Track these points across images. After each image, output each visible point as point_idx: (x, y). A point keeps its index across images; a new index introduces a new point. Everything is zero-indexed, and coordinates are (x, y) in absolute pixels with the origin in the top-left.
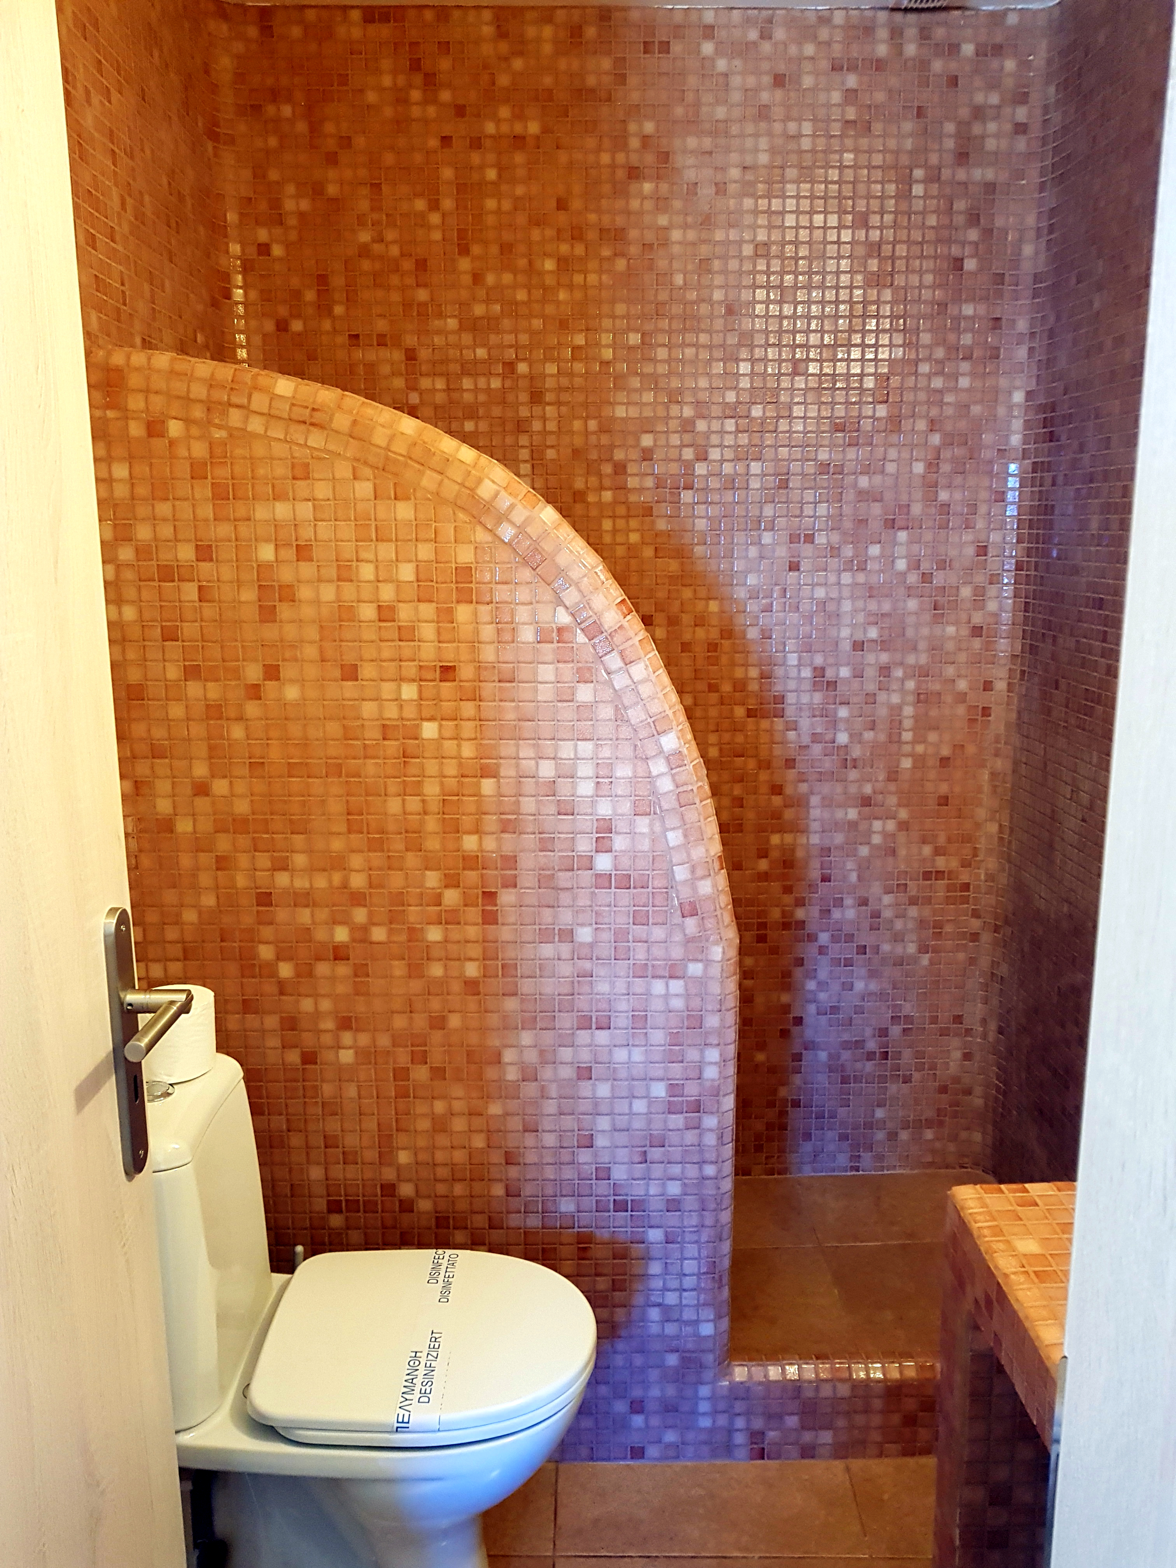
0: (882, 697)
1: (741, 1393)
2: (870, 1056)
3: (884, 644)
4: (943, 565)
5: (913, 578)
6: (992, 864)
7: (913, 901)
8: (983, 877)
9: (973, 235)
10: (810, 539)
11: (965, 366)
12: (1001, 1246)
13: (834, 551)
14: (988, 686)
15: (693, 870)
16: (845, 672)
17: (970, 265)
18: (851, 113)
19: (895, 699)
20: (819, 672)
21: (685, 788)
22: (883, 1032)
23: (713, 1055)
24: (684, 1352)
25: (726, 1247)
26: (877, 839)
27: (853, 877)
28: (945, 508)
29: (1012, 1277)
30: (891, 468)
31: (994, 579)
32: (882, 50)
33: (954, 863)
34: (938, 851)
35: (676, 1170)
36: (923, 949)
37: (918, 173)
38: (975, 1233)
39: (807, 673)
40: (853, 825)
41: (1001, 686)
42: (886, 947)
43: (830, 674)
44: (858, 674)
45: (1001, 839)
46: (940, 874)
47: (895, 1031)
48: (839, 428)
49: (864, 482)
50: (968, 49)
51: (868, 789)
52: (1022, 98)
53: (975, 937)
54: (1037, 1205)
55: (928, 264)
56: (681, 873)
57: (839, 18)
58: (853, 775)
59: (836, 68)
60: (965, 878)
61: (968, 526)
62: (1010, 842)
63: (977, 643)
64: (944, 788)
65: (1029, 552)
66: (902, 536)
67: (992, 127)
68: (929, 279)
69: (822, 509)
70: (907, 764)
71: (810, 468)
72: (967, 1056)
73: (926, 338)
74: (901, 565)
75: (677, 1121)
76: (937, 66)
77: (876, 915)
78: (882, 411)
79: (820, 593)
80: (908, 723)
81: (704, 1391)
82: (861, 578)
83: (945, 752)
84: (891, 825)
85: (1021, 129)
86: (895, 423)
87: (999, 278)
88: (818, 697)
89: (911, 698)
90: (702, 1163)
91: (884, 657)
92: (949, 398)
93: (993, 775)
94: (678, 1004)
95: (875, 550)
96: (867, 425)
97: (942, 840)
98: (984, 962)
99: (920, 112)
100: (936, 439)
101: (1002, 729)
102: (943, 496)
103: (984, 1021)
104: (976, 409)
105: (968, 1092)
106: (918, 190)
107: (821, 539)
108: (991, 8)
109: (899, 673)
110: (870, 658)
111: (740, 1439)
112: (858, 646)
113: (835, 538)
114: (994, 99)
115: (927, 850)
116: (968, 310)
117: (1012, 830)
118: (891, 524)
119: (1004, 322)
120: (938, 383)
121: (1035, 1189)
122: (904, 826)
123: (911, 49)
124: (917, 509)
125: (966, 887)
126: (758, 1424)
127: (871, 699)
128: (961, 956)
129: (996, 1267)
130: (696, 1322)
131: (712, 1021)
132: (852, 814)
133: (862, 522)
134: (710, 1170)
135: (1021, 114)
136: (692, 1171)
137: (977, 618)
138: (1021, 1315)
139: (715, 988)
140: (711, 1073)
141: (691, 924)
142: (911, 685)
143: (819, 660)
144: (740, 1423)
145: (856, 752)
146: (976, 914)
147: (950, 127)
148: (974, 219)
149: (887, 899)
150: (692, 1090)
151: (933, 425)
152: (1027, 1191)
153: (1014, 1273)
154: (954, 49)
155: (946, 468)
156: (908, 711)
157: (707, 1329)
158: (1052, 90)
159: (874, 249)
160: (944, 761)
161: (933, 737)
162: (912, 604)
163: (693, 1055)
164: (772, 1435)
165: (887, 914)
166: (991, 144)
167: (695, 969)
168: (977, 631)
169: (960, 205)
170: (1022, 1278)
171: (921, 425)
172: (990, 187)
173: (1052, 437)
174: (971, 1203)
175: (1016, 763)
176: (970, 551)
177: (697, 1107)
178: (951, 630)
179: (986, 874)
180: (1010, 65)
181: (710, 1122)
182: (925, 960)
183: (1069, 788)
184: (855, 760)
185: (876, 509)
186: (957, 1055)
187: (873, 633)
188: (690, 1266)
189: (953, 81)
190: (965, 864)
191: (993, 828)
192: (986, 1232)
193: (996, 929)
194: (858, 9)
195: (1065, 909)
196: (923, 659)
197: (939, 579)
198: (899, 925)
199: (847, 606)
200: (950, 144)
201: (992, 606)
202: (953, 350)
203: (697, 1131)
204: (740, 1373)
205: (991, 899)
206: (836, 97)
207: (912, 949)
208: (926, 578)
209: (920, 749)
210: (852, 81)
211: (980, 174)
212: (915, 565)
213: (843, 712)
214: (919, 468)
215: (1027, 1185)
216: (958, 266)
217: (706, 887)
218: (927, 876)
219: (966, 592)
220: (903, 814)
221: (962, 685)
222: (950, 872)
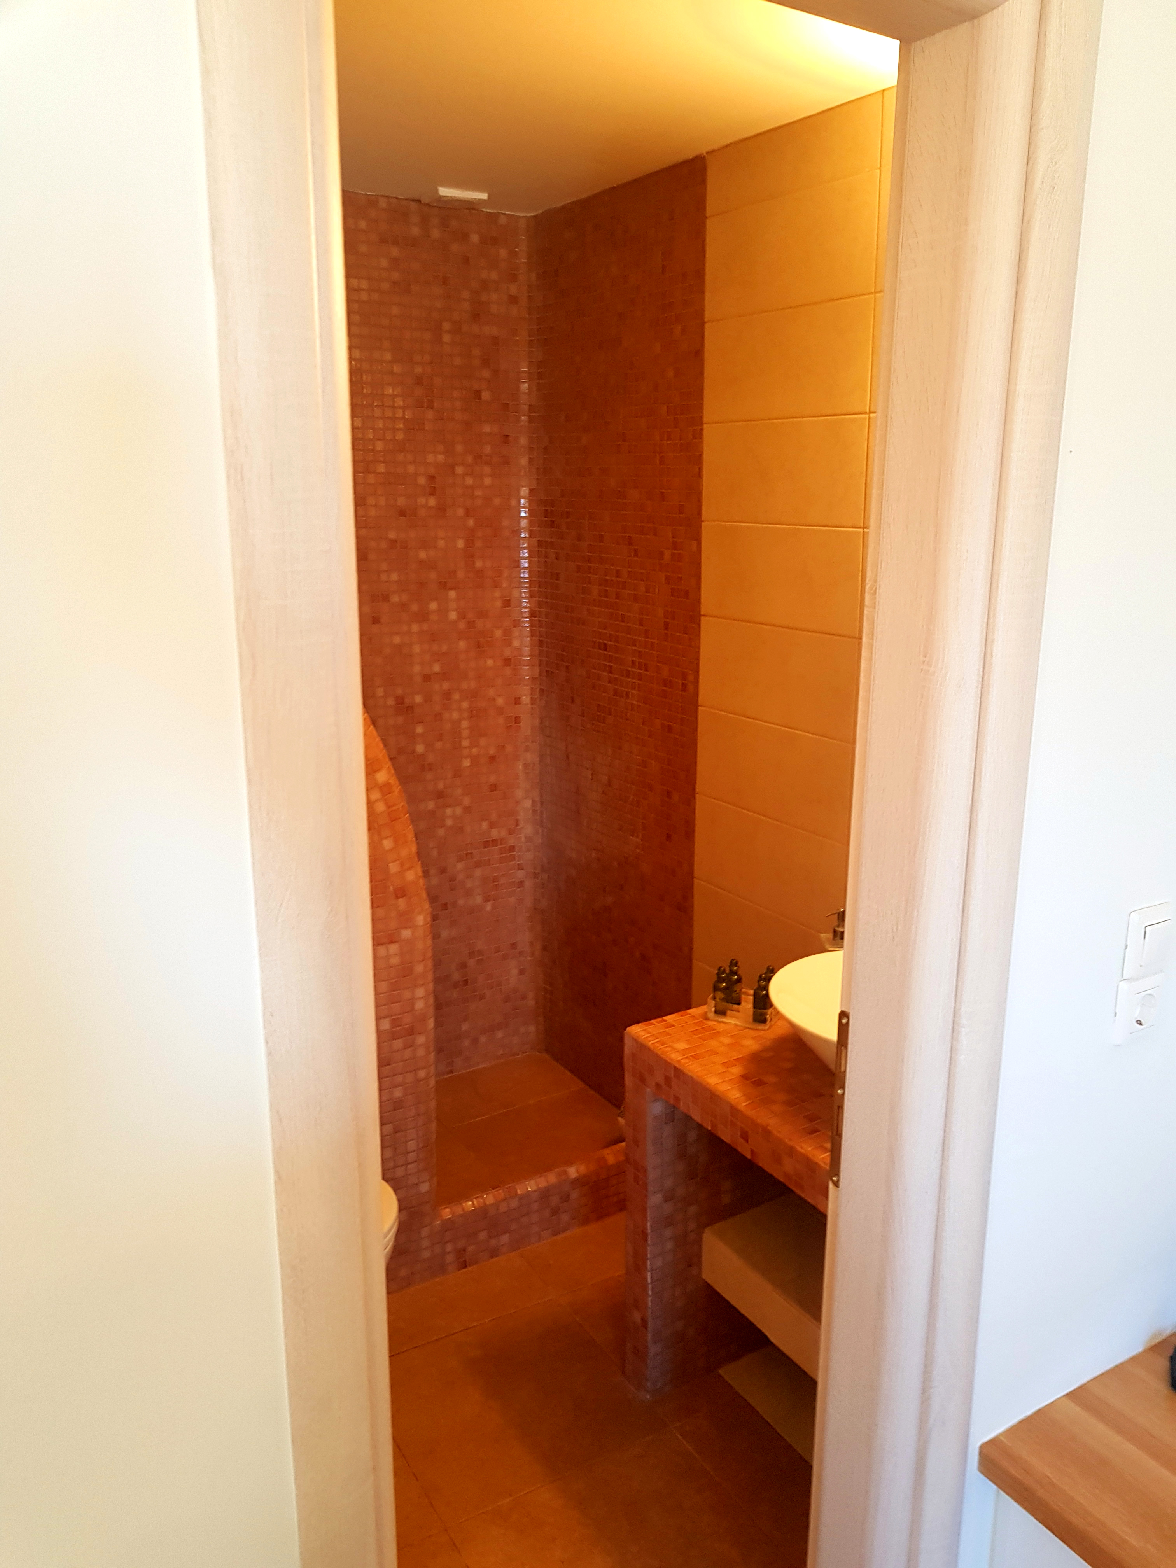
0: (446, 715)
1: (448, 1226)
2: (456, 985)
3: (444, 676)
4: (483, 614)
5: (462, 625)
6: (528, 830)
7: (478, 865)
8: (523, 839)
9: (486, 374)
10: (386, 598)
11: (487, 470)
12: (669, 1049)
13: (404, 606)
14: (517, 701)
15: (402, 864)
16: (418, 699)
17: (486, 395)
18: (396, 276)
19: (455, 715)
20: (400, 700)
21: (394, 808)
22: (464, 966)
23: (420, 992)
24: (410, 1208)
25: (433, 1126)
26: (449, 822)
27: (435, 853)
28: (480, 573)
29: (682, 1061)
30: (441, 543)
31: (517, 624)
32: (415, 231)
33: (504, 833)
34: (492, 825)
35: (399, 1079)
36: (486, 899)
37: (446, 326)
38: (652, 1048)
39: (391, 702)
40: (432, 813)
41: (526, 699)
42: (461, 902)
43: (408, 701)
44: (428, 699)
45: (534, 811)
46: (494, 842)
47: (472, 962)
48: (402, 513)
49: (423, 555)
50: (475, 238)
51: (441, 786)
52: (513, 278)
53: (521, 884)
54: (673, 1026)
55: (456, 394)
56: (394, 868)
57: (383, 203)
58: (429, 776)
59: (383, 241)
60: (511, 842)
61: (496, 585)
62: (542, 813)
63: (508, 671)
64: (493, 779)
65: (540, 604)
66: (452, 594)
67: (494, 296)
68: (458, 404)
69: (394, 577)
70: (466, 763)
71: (384, 545)
72: (522, 972)
73: (459, 448)
74: (453, 616)
75: (398, 1044)
76: (455, 247)
77: (453, 879)
78: (432, 502)
79: (397, 640)
80: (465, 733)
81: (425, 1232)
82: (425, 627)
83: (492, 752)
84: (458, 811)
85: (513, 300)
86: (441, 510)
87: (506, 406)
88: (400, 720)
89: (466, 715)
90: (416, 1071)
91: (446, 686)
92: (478, 493)
93: (526, 765)
94: (395, 961)
95: (434, 606)
96: (422, 512)
97: (494, 816)
98: (529, 902)
99: (445, 282)
100: (471, 522)
101: (529, 732)
102: (479, 564)
103: (532, 944)
104: (497, 501)
105: (524, 998)
106: (446, 338)
107: (395, 599)
108: (488, 210)
109: (456, 696)
110: (437, 687)
111: (450, 1258)
112: (427, 678)
113: (405, 597)
114: (494, 276)
115: (485, 825)
116: (487, 428)
117: (542, 803)
118: (444, 585)
119: (511, 439)
120: (470, 481)
121: (669, 1018)
122: (467, 810)
123: (436, 233)
124: (461, 574)
125: (512, 849)
126: (461, 1244)
127: (438, 716)
128: (512, 900)
129: (672, 1060)
130: (417, 1185)
131: (419, 968)
132: (431, 805)
133: (422, 584)
134: (422, 1074)
135: (513, 289)
136: (410, 1078)
137: (507, 653)
138: (695, 1077)
139: (420, 945)
140: (420, 1005)
141: (402, 903)
142: (465, 705)
143: (400, 691)
144: (449, 1247)
145: (431, 758)
146: (520, 867)
147: (465, 294)
148: (486, 362)
149: (460, 866)
150: (407, 1019)
151: (468, 513)
152: (665, 1021)
153: (682, 1059)
154: (464, 237)
155: (479, 544)
156: (465, 724)
157: (425, 1188)
158: (533, 276)
159: (419, 381)
160: (492, 758)
161: (483, 741)
162: (462, 644)
163: (407, 994)
164: (471, 1249)
165: (461, 877)
166: (494, 309)
167: (406, 934)
168: (507, 662)
169: (476, 352)
170: (687, 1061)
171: (460, 512)
172: (495, 340)
173: (552, 524)
174: (642, 1033)
175: (542, 757)
176: (499, 604)
177: (411, 1032)
178: (490, 662)
179: (526, 838)
180: (503, 253)
181: (421, 1040)
182: (489, 907)
183: (590, 772)
184: (430, 765)
185: (433, 575)
186: (515, 972)
187: (437, 668)
188: (412, 1145)
189: (466, 260)
190: (511, 832)
191: (528, 804)
192: (657, 1045)
193: (535, 876)
194: (396, 198)
195: (594, 854)
196: (473, 684)
197: (480, 624)
198: (469, 884)
199: (417, 649)
200: (466, 306)
201: (516, 643)
202: (478, 457)
203: (412, 1048)
204: (447, 1213)
205: (529, 856)
206: (384, 263)
207: (479, 900)
208: (471, 624)
209: (475, 751)
210: (395, 251)
211: (490, 330)
212: (462, 616)
213: (419, 730)
214: (460, 544)
215: (665, 1018)
216: (478, 394)
217: (410, 876)
218: (486, 844)
219: (498, 633)
220: (467, 801)
221: (500, 701)
222: (502, 839)
